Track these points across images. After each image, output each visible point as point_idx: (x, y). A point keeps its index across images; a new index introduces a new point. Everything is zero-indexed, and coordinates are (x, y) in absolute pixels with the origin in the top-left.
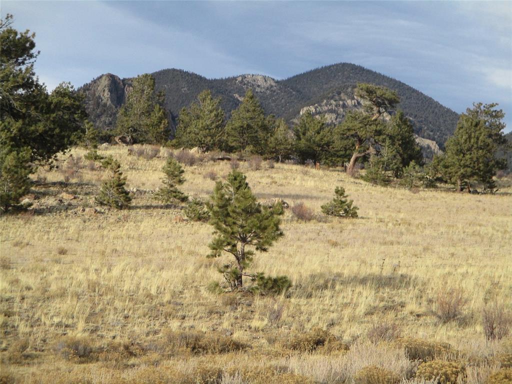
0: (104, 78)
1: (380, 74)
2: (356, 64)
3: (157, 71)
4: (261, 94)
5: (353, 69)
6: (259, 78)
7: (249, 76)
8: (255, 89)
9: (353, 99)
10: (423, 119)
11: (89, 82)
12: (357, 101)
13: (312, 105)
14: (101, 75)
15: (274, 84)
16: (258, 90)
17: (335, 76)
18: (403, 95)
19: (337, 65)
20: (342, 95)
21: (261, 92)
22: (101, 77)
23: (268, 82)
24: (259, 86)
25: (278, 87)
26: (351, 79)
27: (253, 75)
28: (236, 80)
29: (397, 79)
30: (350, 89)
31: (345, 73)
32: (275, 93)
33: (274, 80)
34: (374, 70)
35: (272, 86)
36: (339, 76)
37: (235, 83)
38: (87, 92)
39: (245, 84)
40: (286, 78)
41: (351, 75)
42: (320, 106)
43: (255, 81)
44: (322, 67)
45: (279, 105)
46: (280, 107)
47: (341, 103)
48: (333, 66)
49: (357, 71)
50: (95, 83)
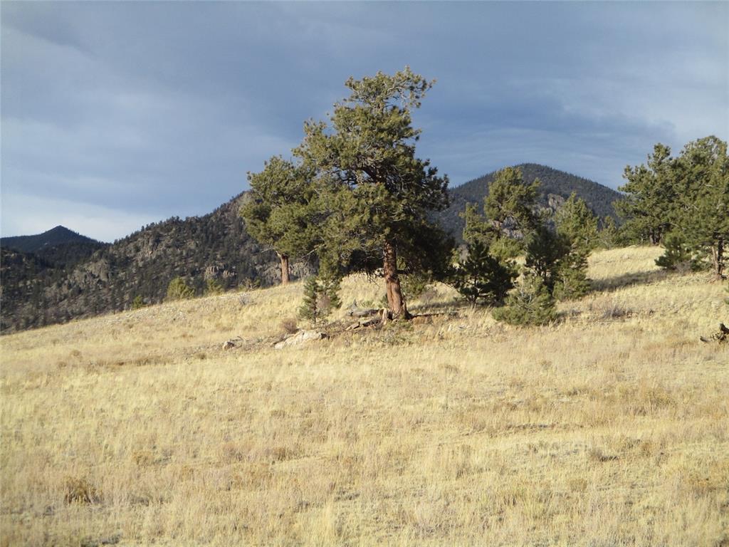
0: (245, 195)
1: (571, 175)
2: (542, 165)
5: (538, 171)
9: (548, 206)
11: (227, 201)
12: (553, 208)
14: (241, 192)
18: (602, 200)
22: (241, 195)
29: (593, 181)
30: (542, 195)
34: (564, 170)
38: (226, 214)
45: (452, 219)
46: (453, 221)
49: (544, 172)
50: (235, 202)
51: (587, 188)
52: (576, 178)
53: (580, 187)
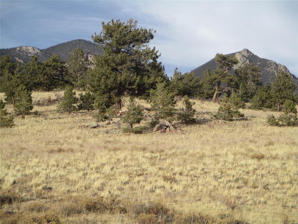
6: (30, 48)
7: (24, 47)
8: (28, 54)
15: (39, 52)
16: (30, 55)
17: (75, 47)
19: (76, 41)
23: (36, 50)
24: (30, 53)
25: (41, 54)
26: (84, 49)
27: (26, 47)
28: (16, 49)
31: (81, 45)
32: (40, 57)
33: (39, 49)
35: (38, 53)
37: (16, 51)
39: (21, 52)
41: (84, 46)
43: (27, 50)
44: (67, 42)
48: (73, 41)
49: (88, 44)
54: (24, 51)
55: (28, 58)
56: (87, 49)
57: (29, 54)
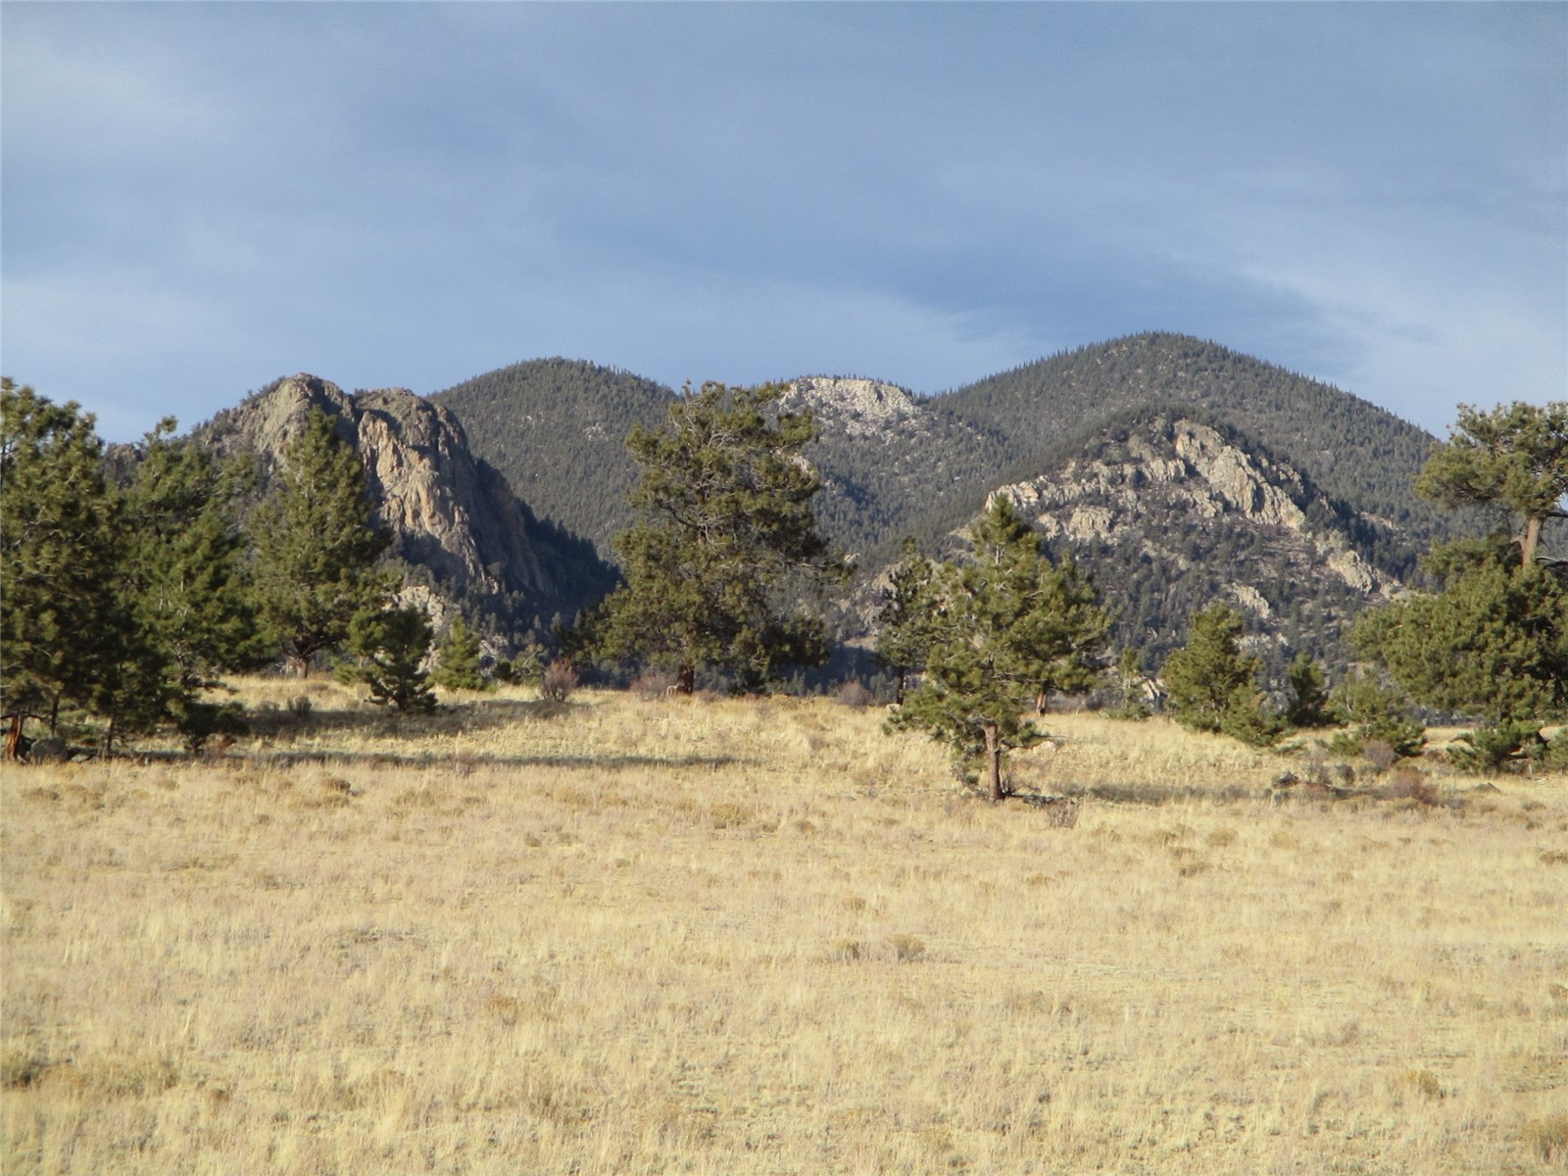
0: (285, 390)
1: (1282, 371)
3: (503, 367)
4: (866, 445)
5: (1186, 355)
6: (859, 387)
7: (824, 382)
8: (845, 425)
9: (1172, 455)
10: (1432, 526)
11: (233, 403)
12: (1186, 461)
13: (1026, 479)
14: (275, 379)
15: (908, 408)
16: (854, 428)
17: (1124, 379)
18: (1362, 444)
19: (1131, 341)
20: (1133, 442)
21: (865, 438)
22: (274, 388)
23: (890, 401)
24: (856, 416)
25: (924, 419)
27: (837, 379)
28: (780, 396)
30: (1159, 424)
31: (1160, 367)
32: (913, 441)
33: (908, 393)
35: (902, 417)
36: (1137, 379)
38: (227, 441)
40: (955, 389)
42: (1057, 481)
43: (843, 399)
44: (1081, 349)
45: (926, 481)
46: (930, 487)
47: (1129, 470)
48: (1118, 344)
49: (1202, 361)
50: (255, 407)
51: (1324, 409)
52: (1295, 379)
53: (1301, 405)
54: (823, 405)
55: (844, 444)
56: (1194, 393)
57: (851, 423)
